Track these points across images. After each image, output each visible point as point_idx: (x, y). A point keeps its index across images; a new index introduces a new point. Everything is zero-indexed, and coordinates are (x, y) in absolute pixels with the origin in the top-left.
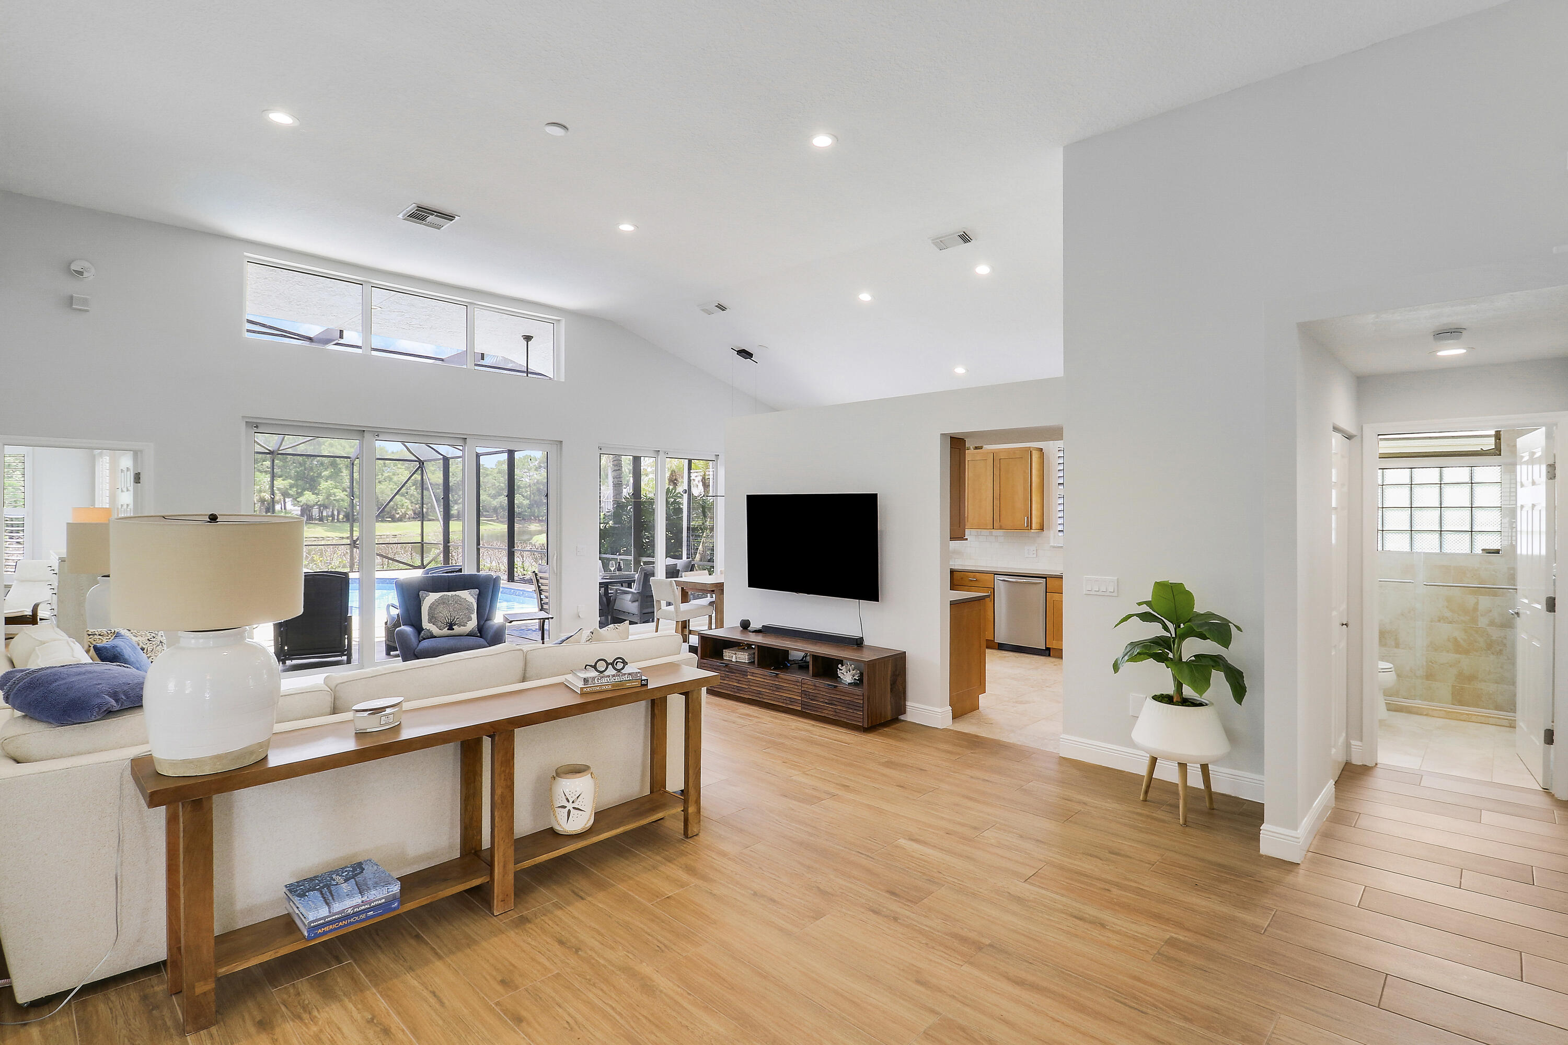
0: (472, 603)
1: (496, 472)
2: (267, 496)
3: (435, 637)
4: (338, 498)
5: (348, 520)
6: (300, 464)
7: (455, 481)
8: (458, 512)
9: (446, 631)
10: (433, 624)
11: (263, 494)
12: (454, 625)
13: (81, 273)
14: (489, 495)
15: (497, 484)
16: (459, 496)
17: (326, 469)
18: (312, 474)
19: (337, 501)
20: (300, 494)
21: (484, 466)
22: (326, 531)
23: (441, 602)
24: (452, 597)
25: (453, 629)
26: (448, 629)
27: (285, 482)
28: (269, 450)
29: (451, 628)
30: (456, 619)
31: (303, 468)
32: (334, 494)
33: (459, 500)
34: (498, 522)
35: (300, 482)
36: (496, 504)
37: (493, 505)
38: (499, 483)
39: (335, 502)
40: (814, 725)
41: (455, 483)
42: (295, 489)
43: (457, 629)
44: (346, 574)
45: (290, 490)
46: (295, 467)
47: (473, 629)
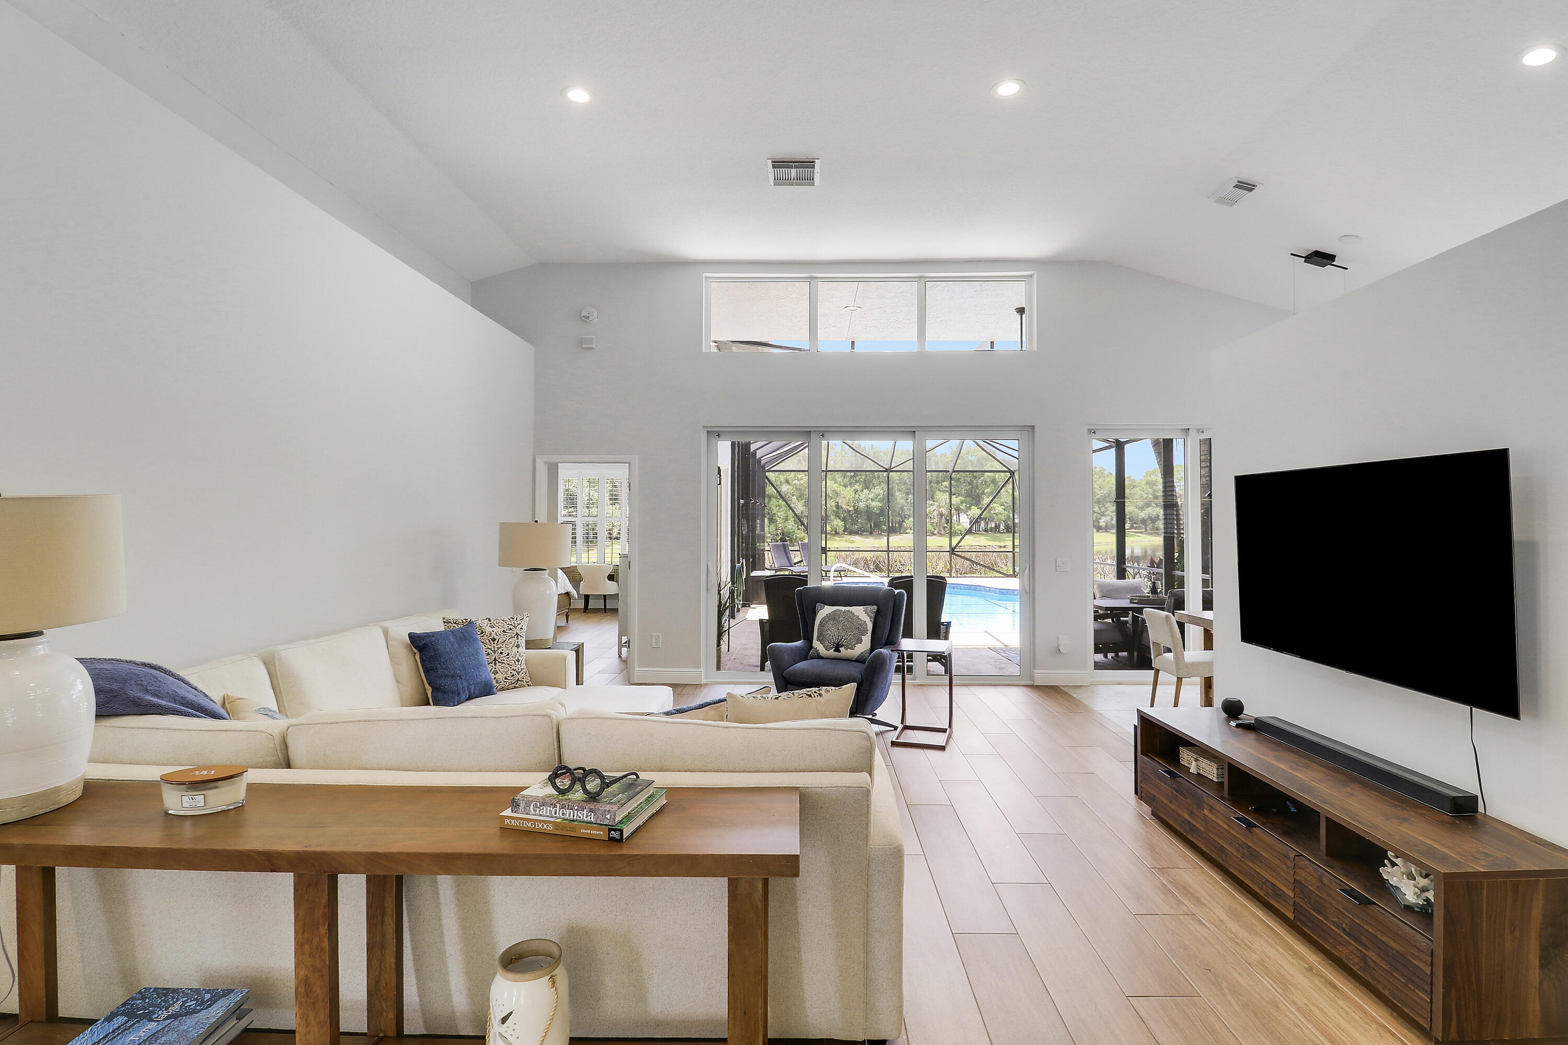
0: (865, 622)
1: (1144, 483)
2: (944, 511)
3: (822, 658)
4: (997, 511)
5: (1008, 531)
6: (969, 483)
7: (1101, 493)
8: (1106, 525)
9: (831, 653)
10: (821, 643)
11: (941, 509)
12: (841, 647)
13: (587, 317)
14: (1136, 507)
15: (1145, 496)
16: (1105, 508)
17: (988, 487)
18: (978, 491)
19: (996, 514)
20: (969, 508)
21: (1131, 478)
22: (987, 540)
23: (832, 617)
24: (844, 612)
25: (840, 651)
26: (835, 651)
27: (958, 499)
28: (886, 468)
29: (837, 650)
30: (843, 639)
31: (971, 486)
32: (994, 508)
33: (1106, 512)
34: (1145, 534)
35: (968, 499)
36: (1144, 516)
37: (1140, 517)
38: (1147, 494)
39: (994, 515)
40: (1311, 969)
41: (1102, 496)
42: (964, 505)
43: (844, 652)
44: (944, 578)
45: (962, 505)
46: (965, 486)
47: (862, 653)
